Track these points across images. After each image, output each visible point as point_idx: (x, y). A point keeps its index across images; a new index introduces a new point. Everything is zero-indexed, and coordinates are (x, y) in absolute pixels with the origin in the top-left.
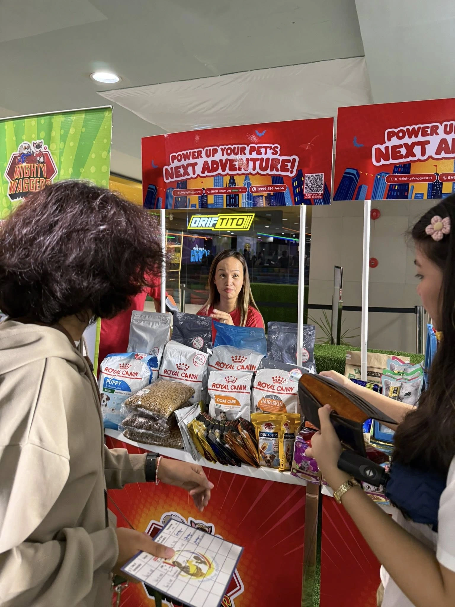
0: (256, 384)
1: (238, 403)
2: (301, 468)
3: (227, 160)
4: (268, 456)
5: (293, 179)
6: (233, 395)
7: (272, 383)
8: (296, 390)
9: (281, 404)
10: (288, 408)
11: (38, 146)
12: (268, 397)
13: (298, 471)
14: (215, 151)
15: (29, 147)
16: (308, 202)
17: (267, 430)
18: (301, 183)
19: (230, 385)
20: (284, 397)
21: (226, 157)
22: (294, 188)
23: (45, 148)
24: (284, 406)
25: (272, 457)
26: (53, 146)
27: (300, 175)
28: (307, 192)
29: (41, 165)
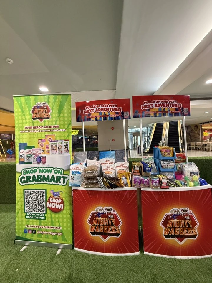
0: (116, 167)
1: (112, 173)
2: (136, 185)
3: (103, 108)
4: (125, 184)
5: (121, 113)
6: (109, 171)
7: (120, 166)
8: (128, 166)
9: (124, 171)
10: (126, 171)
11: (44, 104)
12: (120, 170)
13: (135, 186)
14: (99, 106)
15: (40, 104)
16: (125, 119)
17: (123, 177)
18: (123, 114)
19: (108, 168)
20: (125, 169)
21: (102, 107)
22: (122, 115)
23: (47, 104)
24: (125, 171)
25: (126, 184)
26: (50, 104)
27: (123, 112)
28: (125, 116)
29: (45, 109)
